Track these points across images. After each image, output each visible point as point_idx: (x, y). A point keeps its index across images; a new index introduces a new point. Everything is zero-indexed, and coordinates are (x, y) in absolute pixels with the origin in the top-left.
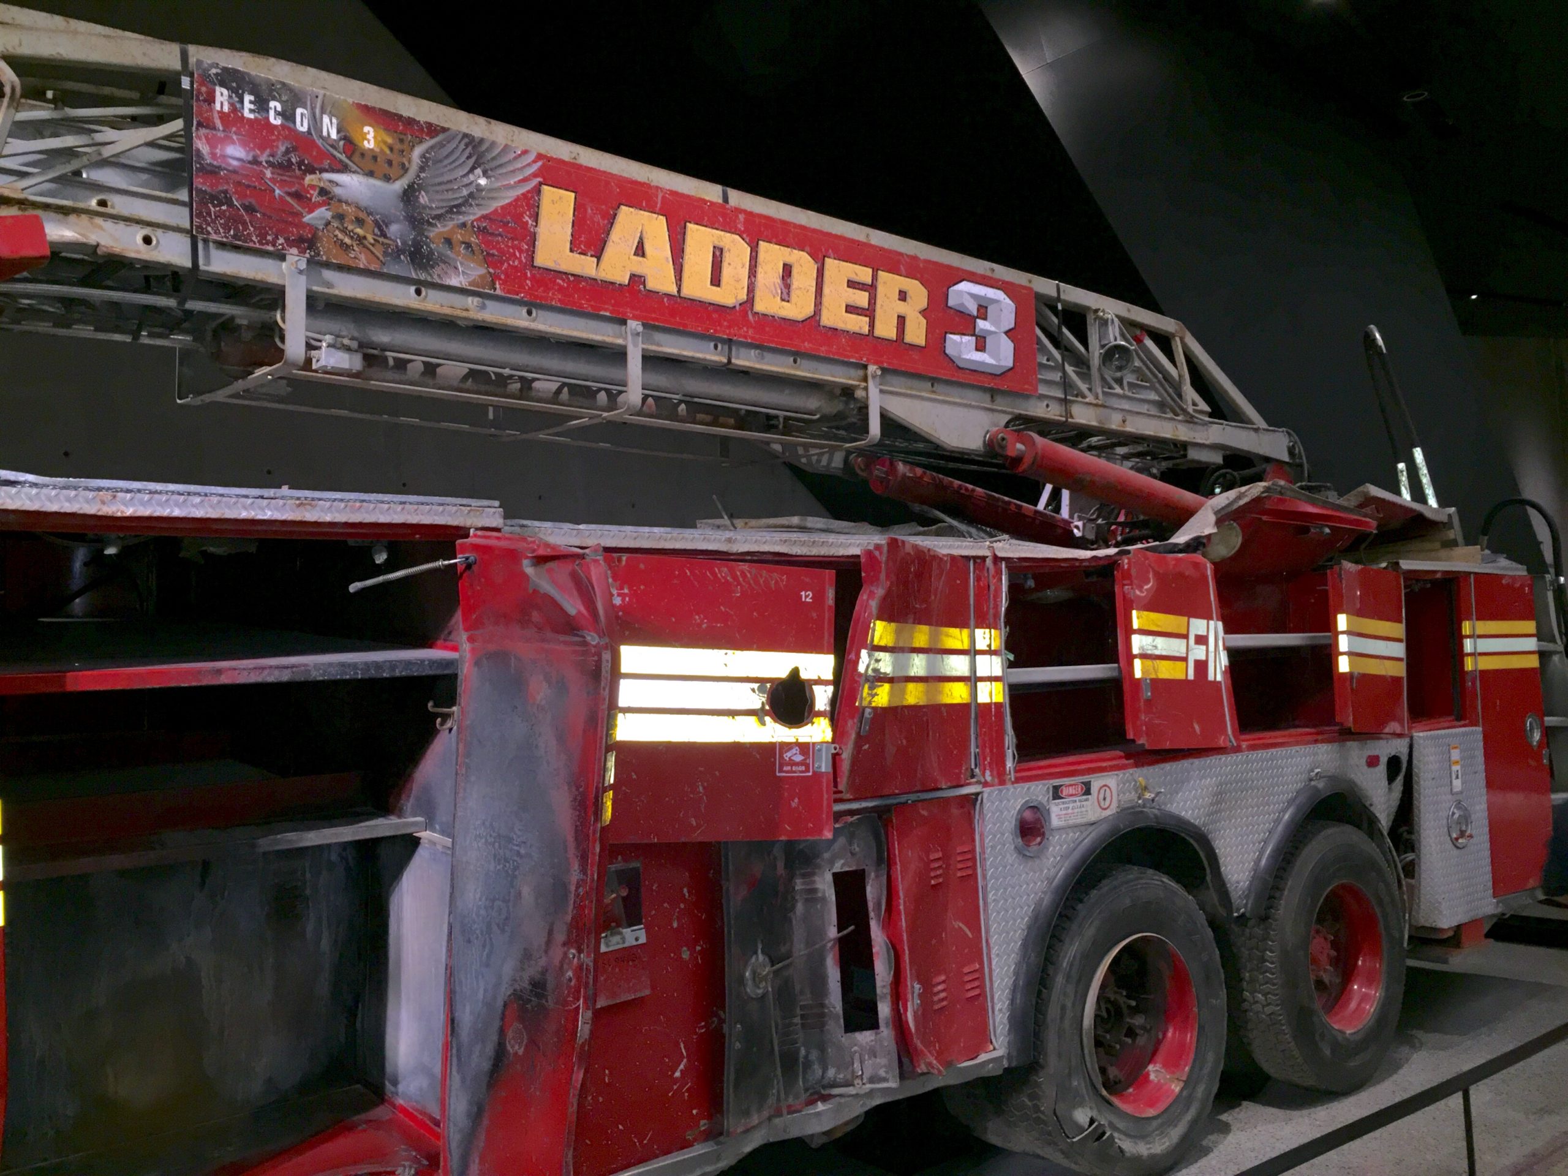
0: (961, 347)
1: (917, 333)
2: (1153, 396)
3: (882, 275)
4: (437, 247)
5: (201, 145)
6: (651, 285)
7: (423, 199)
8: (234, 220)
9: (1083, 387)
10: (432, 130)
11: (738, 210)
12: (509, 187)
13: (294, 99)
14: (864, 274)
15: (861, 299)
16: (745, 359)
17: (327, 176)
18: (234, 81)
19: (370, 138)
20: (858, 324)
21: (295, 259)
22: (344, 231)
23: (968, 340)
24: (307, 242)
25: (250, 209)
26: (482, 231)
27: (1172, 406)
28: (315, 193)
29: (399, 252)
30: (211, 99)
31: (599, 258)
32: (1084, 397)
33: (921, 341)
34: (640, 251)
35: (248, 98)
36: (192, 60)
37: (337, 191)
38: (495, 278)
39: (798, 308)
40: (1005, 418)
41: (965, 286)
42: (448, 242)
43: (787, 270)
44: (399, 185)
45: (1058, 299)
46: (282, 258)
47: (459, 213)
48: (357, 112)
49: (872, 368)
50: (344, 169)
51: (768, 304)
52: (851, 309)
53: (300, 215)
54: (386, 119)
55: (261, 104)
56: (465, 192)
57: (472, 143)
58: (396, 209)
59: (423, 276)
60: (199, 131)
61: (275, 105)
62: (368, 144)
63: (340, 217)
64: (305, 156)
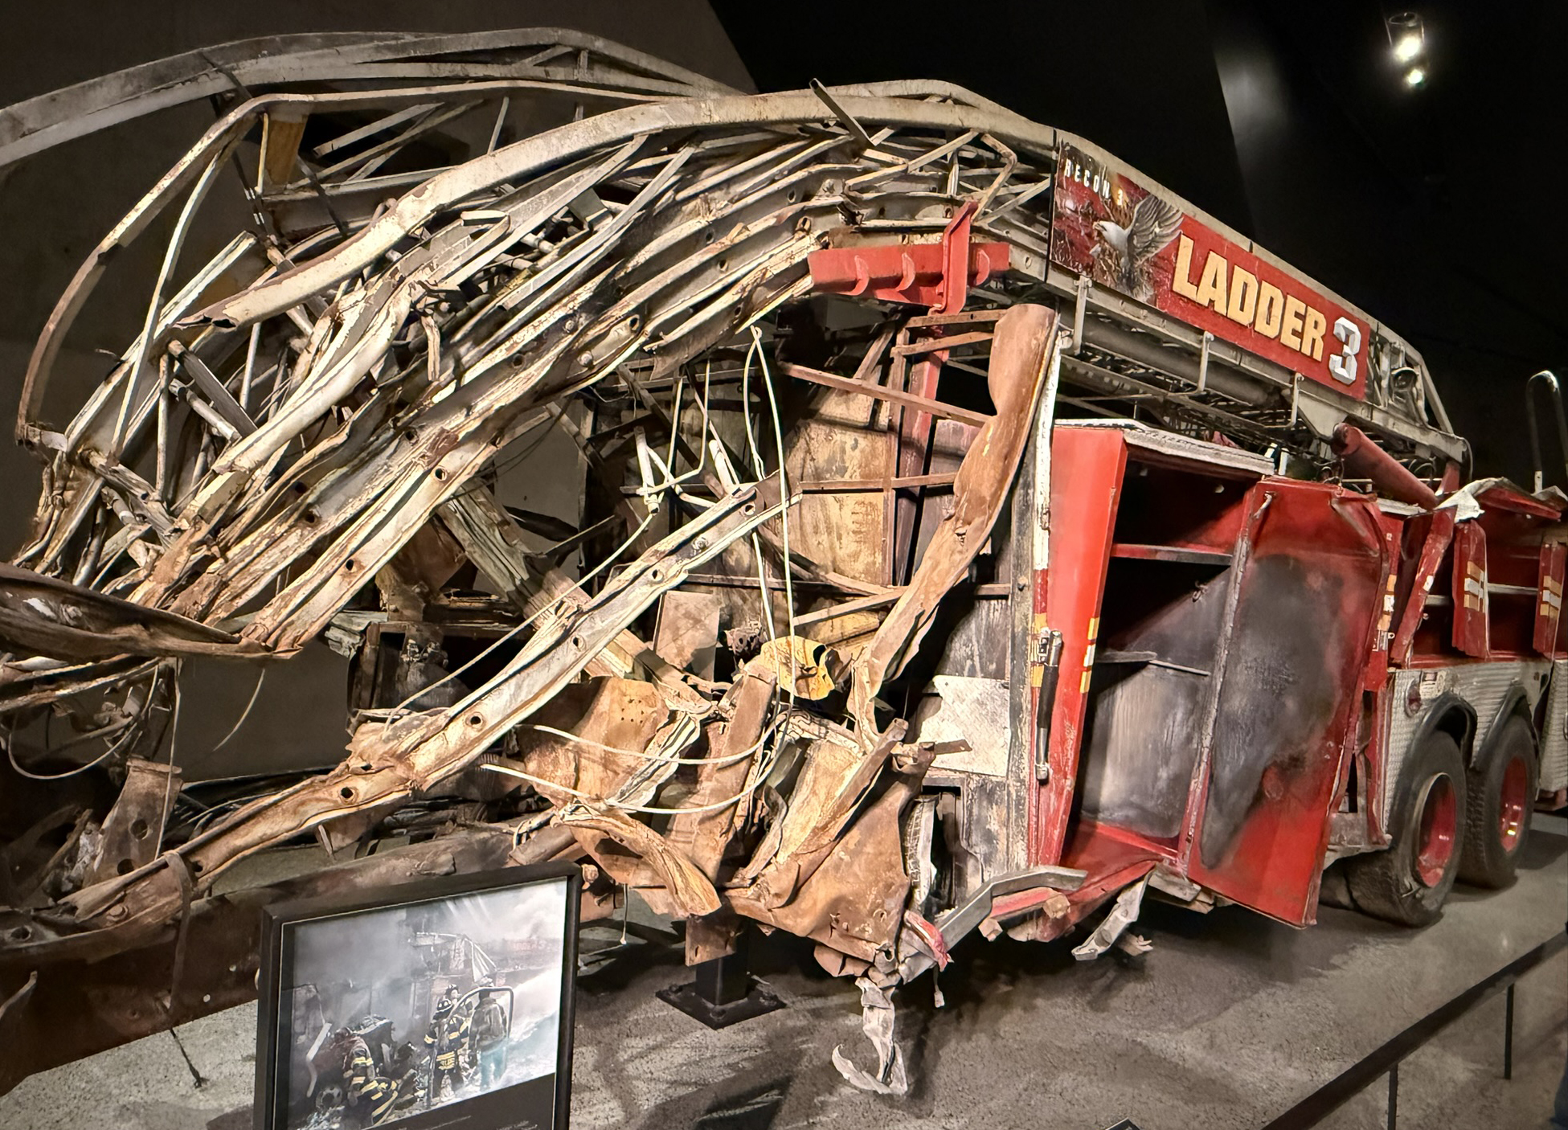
0: (1336, 359)
1: (1319, 352)
3: (1309, 309)
4: (1137, 275)
5: (1057, 198)
6: (1217, 308)
7: (1135, 241)
8: (1065, 252)
10: (1145, 194)
11: (1257, 258)
12: (1168, 235)
13: (1094, 169)
14: (1301, 307)
15: (1299, 326)
16: (1247, 365)
17: (1102, 223)
18: (1073, 154)
19: (1121, 199)
21: (1085, 279)
22: (1105, 261)
23: (1339, 359)
24: (1089, 268)
25: (1072, 244)
26: (1155, 265)
28: (1096, 234)
29: (1124, 276)
30: (1063, 168)
31: (1198, 286)
32: (1379, 404)
33: (1320, 359)
34: (1214, 285)
35: (1078, 167)
36: (1058, 140)
37: (1104, 233)
38: (1156, 296)
39: (1271, 331)
40: (1345, 416)
41: (1343, 321)
42: (1141, 270)
44: (1127, 232)
45: (1377, 334)
46: (1077, 277)
47: (1148, 252)
48: (1116, 180)
49: (1298, 375)
50: (1108, 219)
51: (1261, 327)
52: (1295, 333)
53: (1088, 249)
54: (1127, 184)
55: (1083, 172)
56: (1150, 237)
57: (1159, 203)
58: (1124, 248)
59: (1129, 294)
60: (1057, 190)
61: (1087, 173)
62: (1119, 203)
63: (1103, 251)
64: (1094, 209)
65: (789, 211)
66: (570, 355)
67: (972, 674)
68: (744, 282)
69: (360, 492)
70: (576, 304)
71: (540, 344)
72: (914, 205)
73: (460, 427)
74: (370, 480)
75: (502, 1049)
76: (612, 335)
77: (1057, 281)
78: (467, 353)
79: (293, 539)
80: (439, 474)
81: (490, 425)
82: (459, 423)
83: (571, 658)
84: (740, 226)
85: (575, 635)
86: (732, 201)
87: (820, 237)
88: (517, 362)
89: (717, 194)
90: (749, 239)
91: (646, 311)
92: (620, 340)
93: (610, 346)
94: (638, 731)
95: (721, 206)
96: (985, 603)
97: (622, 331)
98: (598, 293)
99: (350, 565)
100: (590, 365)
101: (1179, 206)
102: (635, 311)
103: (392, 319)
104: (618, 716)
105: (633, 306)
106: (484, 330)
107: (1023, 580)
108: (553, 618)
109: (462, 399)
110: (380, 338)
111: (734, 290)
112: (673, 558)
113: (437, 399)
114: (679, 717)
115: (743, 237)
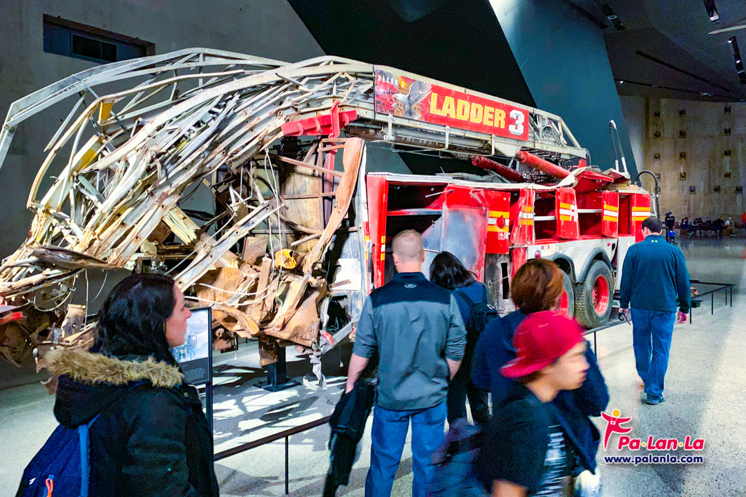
0: (512, 128)
1: (503, 126)
2: (553, 139)
3: (496, 109)
4: (413, 110)
5: (376, 89)
6: (451, 117)
7: (411, 98)
8: (381, 107)
9: (538, 138)
10: (414, 81)
11: (468, 95)
12: (426, 94)
13: (391, 76)
14: (492, 109)
15: (492, 117)
16: (468, 134)
17: (396, 95)
18: (381, 73)
19: (403, 84)
20: (490, 124)
21: (391, 116)
22: (398, 108)
23: (514, 126)
24: (392, 111)
25: (384, 104)
26: (421, 105)
27: (557, 143)
28: (394, 99)
29: (407, 112)
30: (378, 79)
31: (441, 109)
32: (538, 141)
33: (504, 128)
34: (449, 107)
35: (384, 77)
36: (375, 69)
37: (397, 98)
38: (423, 117)
39: (479, 120)
40: (520, 148)
41: (513, 111)
42: (415, 108)
43: (477, 109)
44: (407, 95)
45: (534, 113)
46: (388, 115)
47: (417, 101)
48: (400, 78)
49: (493, 135)
50: (398, 93)
51: (473, 120)
52: (490, 119)
53: (392, 105)
54: (406, 79)
55: (386, 78)
56: (418, 96)
57: (420, 83)
58: (407, 102)
59: (410, 117)
60: (376, 87)
61: (388, 78)
62: (403, 86)
63: (398, 104)
64: (392, 90)
65: (274, 109)
66: (203, 166)
67: (350, 257)
68: (260, 135)
69: (138, 215)
70: (204, 149)
71: (193, 163)
72: (321, 101)
73: (168, 191)
74: (141, 210)
75: (195, 349)
76: (217, 157)
77: (379, 118)
78: (170, 168)
79: (118, 231)
80: (163, 206)
81: (178, 190)
82: (167, 189)
83: (210, 262)
84: (257, 118)
85: (211, 254)
86: (254, 110)
87: (285, 119)
88: (186, 169)
89: (248, 108)
90: (260, 122)
91: (227, 148)
92: (219, 158)
93: (216, 161)
94: (234, 284)
95: (250, 112)
96: (352, 233)
97: (220, 156)
98: (210, 145)
99: (137, 238)
100: (210, 168)
101: (429, 82)
102: (224, 149)
103: (146, 162)
104: (227, 280)
105: (223, 148)
106: (174, 160)
107: (360, 226)
108: (203, 249)
109: (169, 183)
110: (143, 167)
111: (257, 138)
112: (243, 227)
113: (161, 183)
114: (248, 278)
115: (258, 121)
